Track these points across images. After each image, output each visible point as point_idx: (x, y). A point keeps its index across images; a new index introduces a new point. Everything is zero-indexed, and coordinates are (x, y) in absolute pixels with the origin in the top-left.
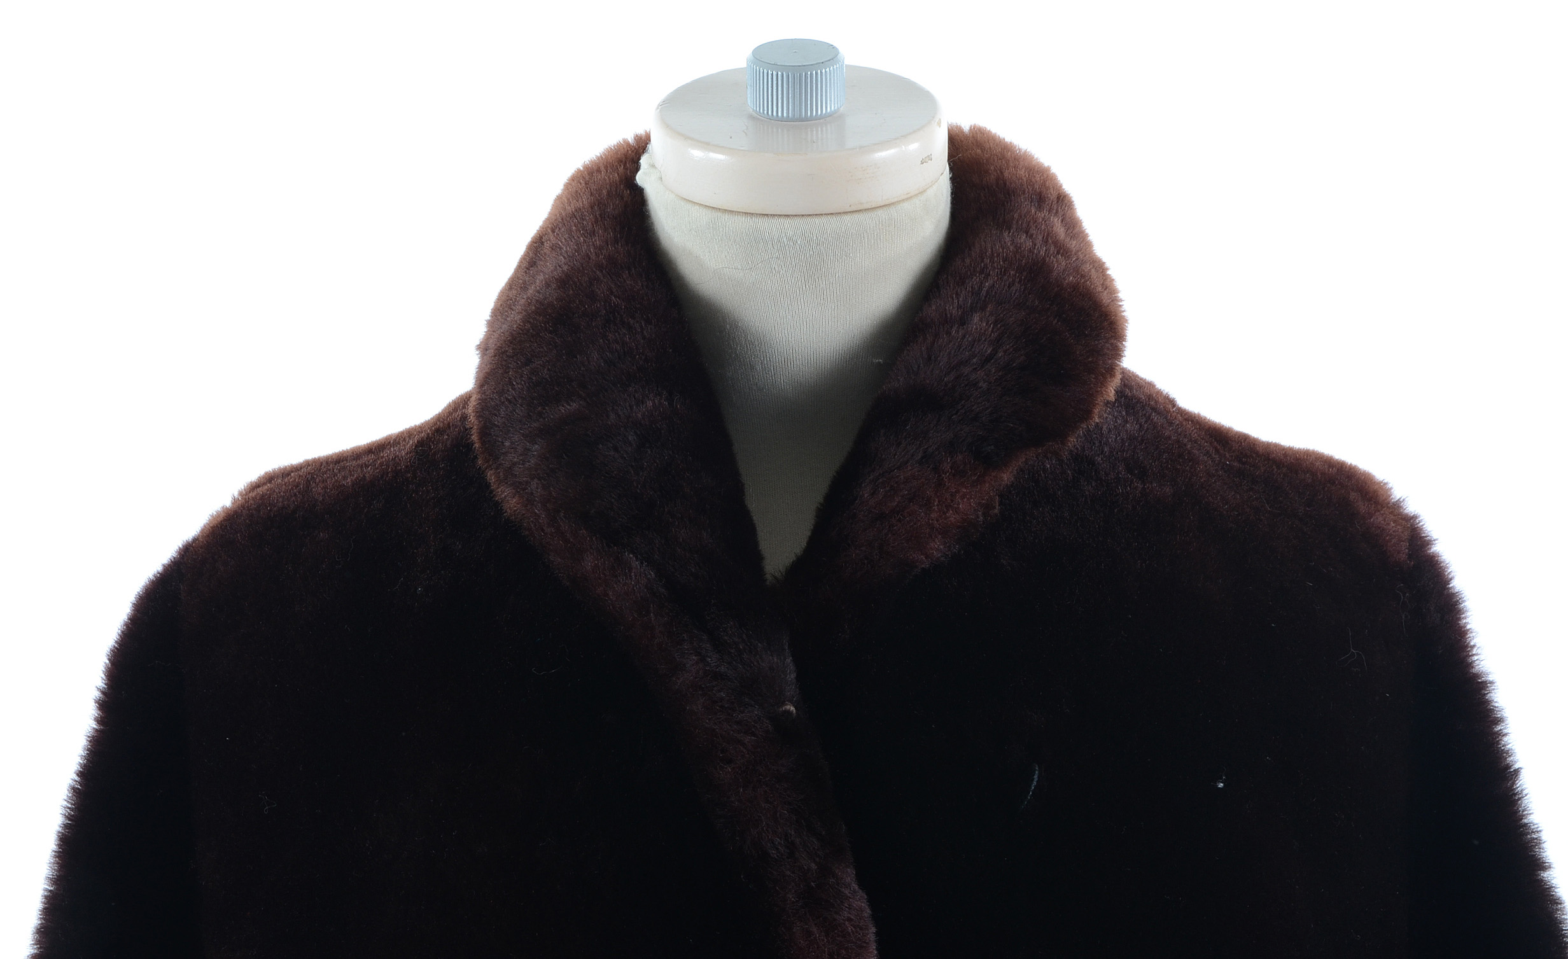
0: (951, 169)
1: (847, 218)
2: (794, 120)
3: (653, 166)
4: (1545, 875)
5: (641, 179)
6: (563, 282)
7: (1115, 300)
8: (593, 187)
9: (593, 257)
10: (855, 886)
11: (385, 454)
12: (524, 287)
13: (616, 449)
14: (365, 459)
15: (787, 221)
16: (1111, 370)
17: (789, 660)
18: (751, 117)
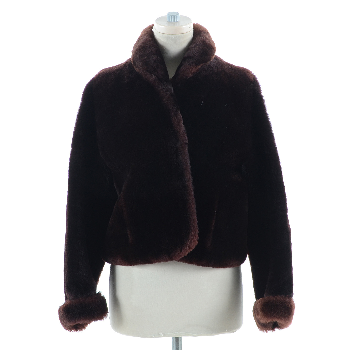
0: (193, 29)
1: (180, 34)
2: (173, 22)
3: (155, 28)
4: (269, 120)
5: (153, 30)
6: (143, 43)
7: (215, 46)
8: (147, 31)
9: (147, 39)
10: (180, 113)
11: (119, 66)
12: (138, 44)
13: (151, 63)
14: (116, 67)
15: (172, 35)
16: (214, 55)
17: (172, 88)
18: (167, 22)
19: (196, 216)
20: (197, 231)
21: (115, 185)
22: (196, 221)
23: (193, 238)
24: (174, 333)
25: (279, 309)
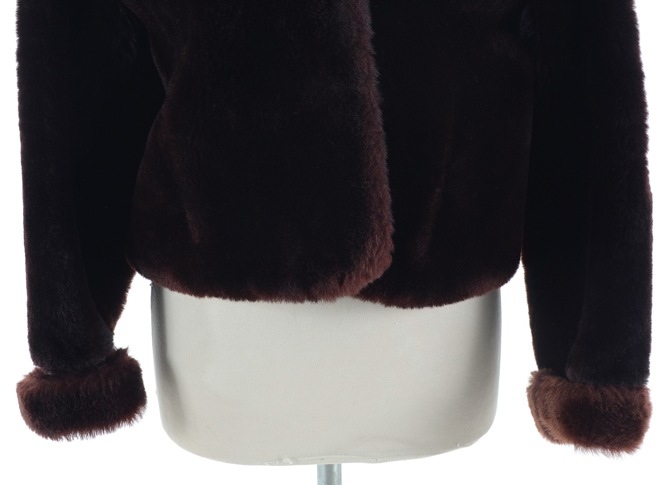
19: (386, 187)
20: (390, 229)
21: (154, 61)
22: (388, 198)
23: (377, 252)
24: (322, 457)
25: (613, 427)
